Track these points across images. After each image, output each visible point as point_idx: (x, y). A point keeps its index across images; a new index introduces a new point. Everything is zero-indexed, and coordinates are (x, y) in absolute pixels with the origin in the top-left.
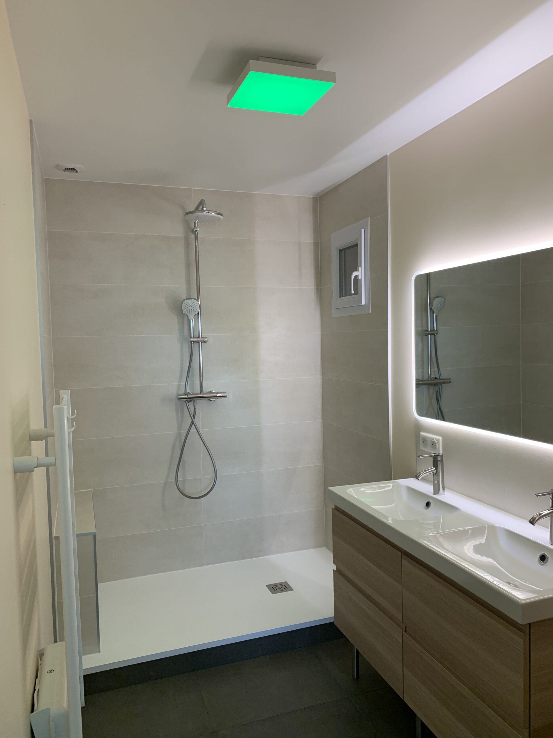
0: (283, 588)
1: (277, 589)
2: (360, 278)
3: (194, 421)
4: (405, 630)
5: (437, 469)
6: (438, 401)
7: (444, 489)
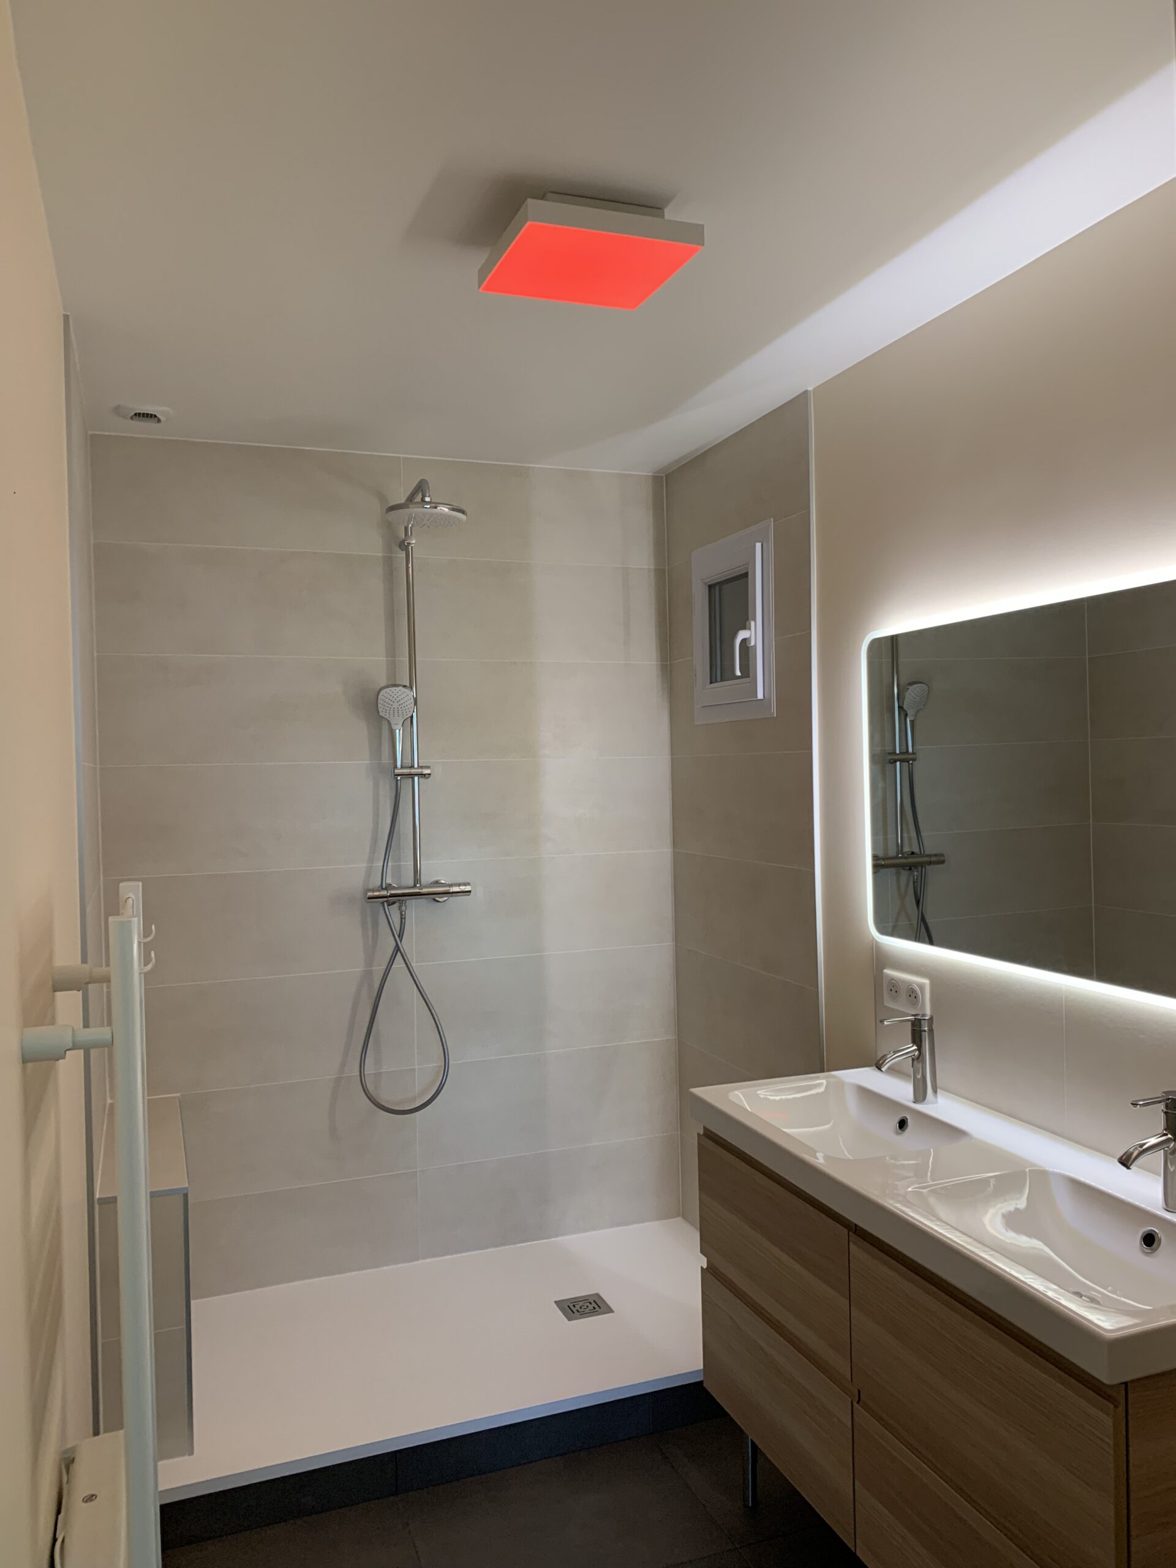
0: (591, 1307)
1: (577, 1311)
2: (753, 644)
3: (400, 945)
4: (857, 1399)
5: (919, 1049)
6: (918, 902)
7: (935, 1091)
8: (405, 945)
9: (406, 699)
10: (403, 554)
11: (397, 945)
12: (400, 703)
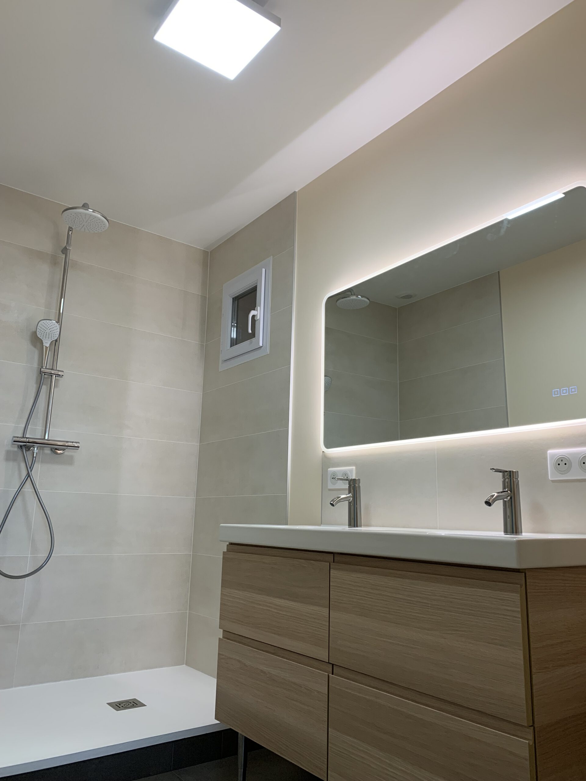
0: (131, 704)
1: (122, 706)
2: (258, 319)
5: (353, 496)
8: (33, 473)
9: (55, 328)
10: (64, 256)
11: (28, 473)
12: (51, 330)
